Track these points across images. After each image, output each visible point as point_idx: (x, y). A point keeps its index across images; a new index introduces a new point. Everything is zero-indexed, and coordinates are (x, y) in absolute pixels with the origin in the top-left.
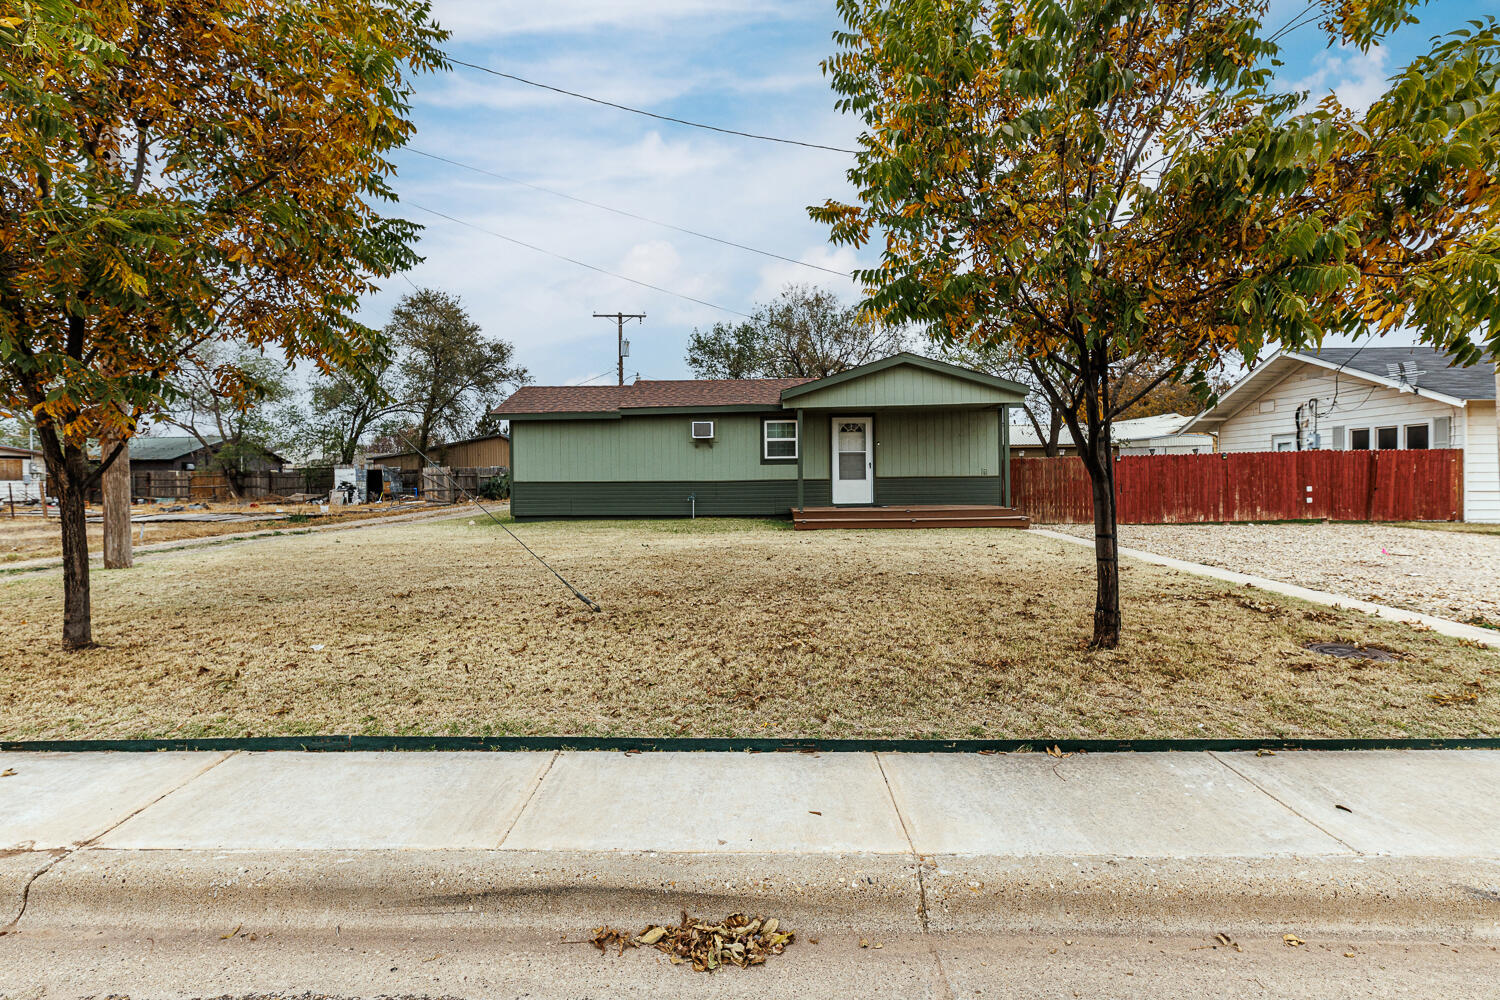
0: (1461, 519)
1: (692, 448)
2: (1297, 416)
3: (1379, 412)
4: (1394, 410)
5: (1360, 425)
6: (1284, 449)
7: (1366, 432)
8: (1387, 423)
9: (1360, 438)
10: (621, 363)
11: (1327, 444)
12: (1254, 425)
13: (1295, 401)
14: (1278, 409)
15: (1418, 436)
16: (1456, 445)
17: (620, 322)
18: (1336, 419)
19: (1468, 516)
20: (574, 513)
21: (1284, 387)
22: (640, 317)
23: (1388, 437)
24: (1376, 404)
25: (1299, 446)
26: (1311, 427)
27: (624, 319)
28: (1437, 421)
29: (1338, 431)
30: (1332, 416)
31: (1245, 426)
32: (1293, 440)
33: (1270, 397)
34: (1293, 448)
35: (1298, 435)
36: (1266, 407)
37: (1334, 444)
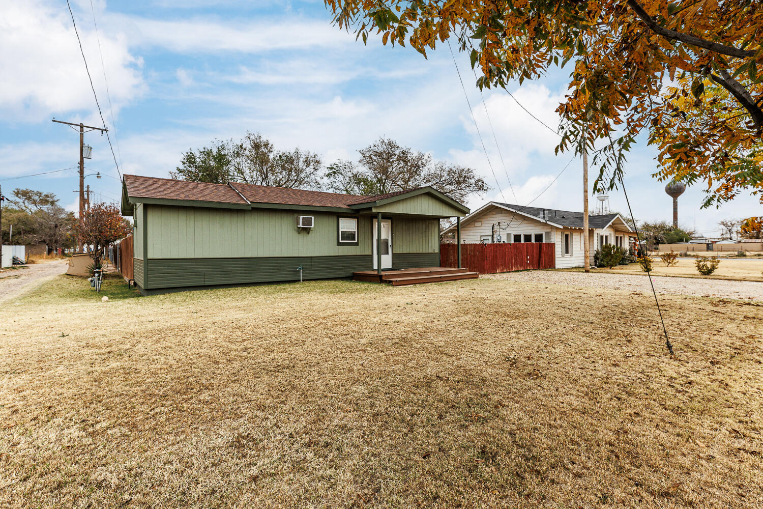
0: (555, 268)
1: (296, 234)
2: (493, 229)
3: (525, 228)
4: (530, 228)
5: (517, 233)
6: (486, 242)
7: (520, 236)
8: (528, 233)
9: (517, 238)
10: (82, 163)
11: (504, 239)
12: (472, 231)
13: (491, 222)
14: (483, 225)
15: (539, 237)
16: (552, 241)
17: (82, 130)
18: (509, 231)
19: (557, 267)
20: (207, 283)
21: (485, 217)
22: (102, 130)
23: (528, 238)
24: (523, 225)
25: (493, 241)
26: (498, 233)
27: (85, 129)
28: (546, 233)
29: (509, 235)
30: (507, 229)
31: (468, 231)
32: (490, 238)
33: (481, 220)
34: (490, 242)
35: (493, 236)
36: (477, 224)
37: (507, 240)
